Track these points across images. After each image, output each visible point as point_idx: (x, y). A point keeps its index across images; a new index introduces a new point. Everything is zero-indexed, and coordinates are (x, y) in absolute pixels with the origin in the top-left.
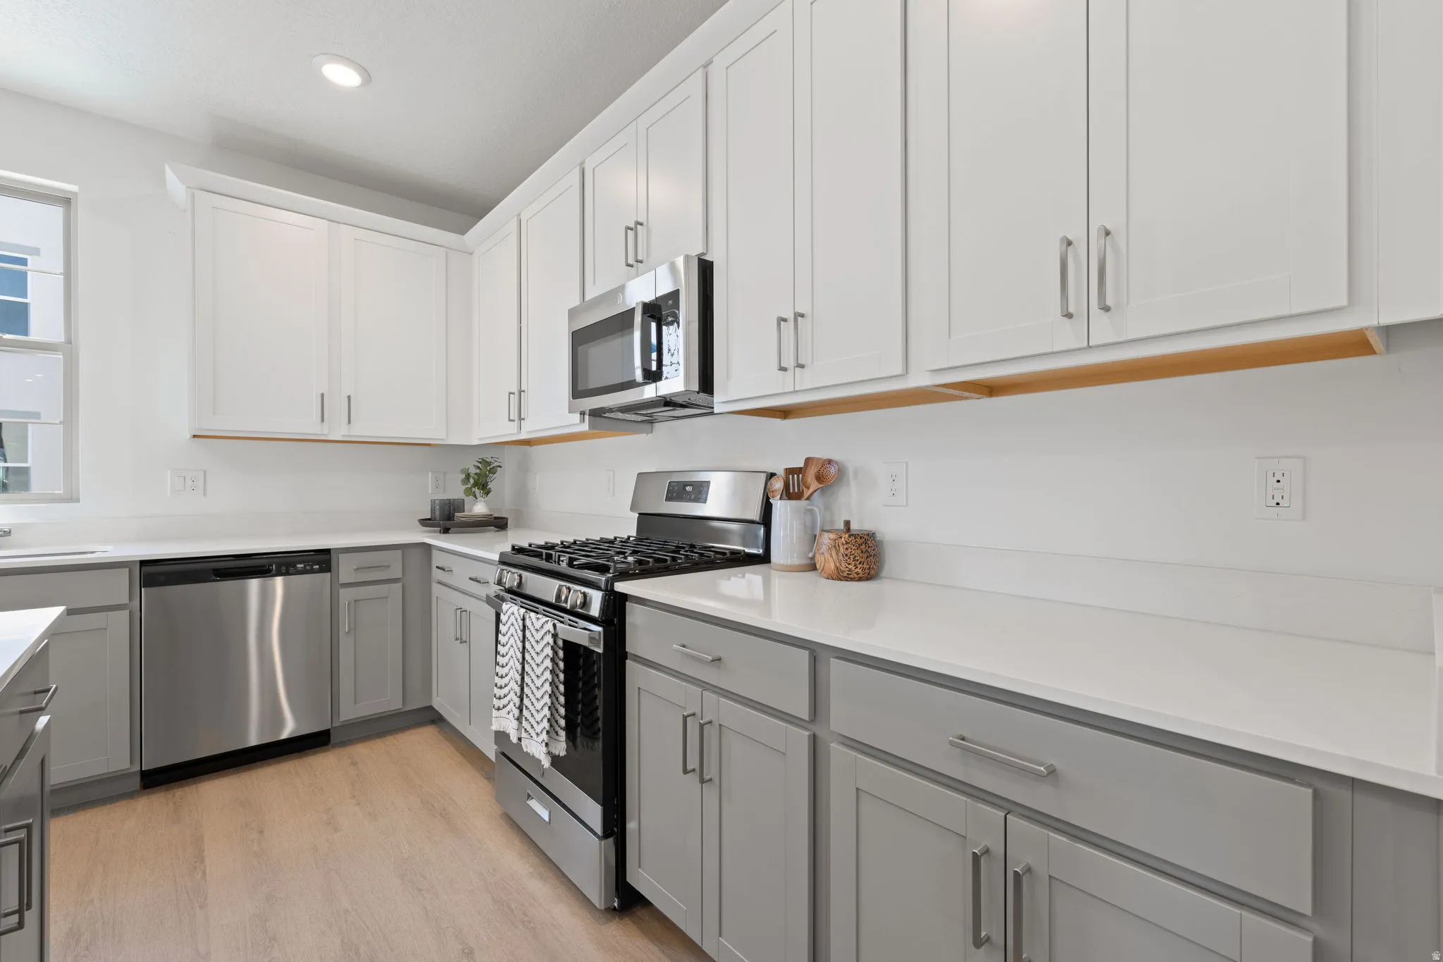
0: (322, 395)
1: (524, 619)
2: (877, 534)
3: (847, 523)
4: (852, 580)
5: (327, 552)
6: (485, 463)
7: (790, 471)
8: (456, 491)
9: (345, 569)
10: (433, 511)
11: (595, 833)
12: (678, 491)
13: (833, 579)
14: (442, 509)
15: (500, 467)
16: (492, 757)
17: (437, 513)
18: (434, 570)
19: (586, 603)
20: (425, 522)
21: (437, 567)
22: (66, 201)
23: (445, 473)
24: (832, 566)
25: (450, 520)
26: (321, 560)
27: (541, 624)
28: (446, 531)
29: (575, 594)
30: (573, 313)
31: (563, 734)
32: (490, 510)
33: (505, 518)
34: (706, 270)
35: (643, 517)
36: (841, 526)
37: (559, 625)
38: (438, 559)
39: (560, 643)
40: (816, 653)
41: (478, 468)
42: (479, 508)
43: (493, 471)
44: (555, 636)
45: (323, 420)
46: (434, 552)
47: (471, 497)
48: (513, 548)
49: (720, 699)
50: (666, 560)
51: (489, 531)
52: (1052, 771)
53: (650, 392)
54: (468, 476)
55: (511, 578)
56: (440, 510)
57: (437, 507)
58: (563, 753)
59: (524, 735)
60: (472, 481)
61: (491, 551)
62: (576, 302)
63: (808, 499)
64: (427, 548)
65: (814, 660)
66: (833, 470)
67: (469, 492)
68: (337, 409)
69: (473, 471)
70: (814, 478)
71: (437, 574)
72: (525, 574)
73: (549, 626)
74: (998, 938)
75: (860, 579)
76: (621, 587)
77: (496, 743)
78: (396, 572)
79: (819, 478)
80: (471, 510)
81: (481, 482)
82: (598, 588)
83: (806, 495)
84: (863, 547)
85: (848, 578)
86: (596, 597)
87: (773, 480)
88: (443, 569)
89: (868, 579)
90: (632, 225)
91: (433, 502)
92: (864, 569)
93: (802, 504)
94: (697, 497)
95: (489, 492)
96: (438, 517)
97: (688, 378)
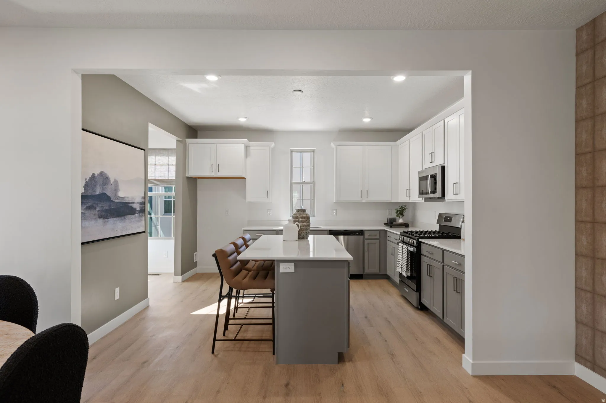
0: (361, 191)
1: (403, 247)
5: (362, 230)
6: (402, 207)
8: (394, 215)
9: (367, 235)
10: (388, 221)
11: (415, 291)
12: (447, 219)
14: (390, 220)
15: (407, 208)
16: (398, 282)
17: (389, 222)
18: (387, 237)
19: (413, 243)
20: (385, 224)
21: (388, 236)
22: (313, 151)
23: (391, 210)
25: (392, 224)
26: (361, 232)
27: (405, 247)
28: (391, 227)
29: (412, 241)
30: (419, 173)
31: (410, 271)
32: (404, 221)
33: (408, 224)
34: (443, 168)
35: (439, 226)
37: (409, 247)
38: (388, 234)
39: (409, 251)
40: (444, 251)
41: (400, 209)
42: (401, 221)
43: (405, 209)
44: (408, 250)
45: (361, 197)
46: (387, 232)
47: (398, 217)
48: (403, 231)
49: (431, 260)
51: (403, 227)
53: (432, 196)
54: (397, 211)
55: (402, 238)
56: (389, 221)
57: (389, 220)
58: (410, 275)
59: (402, 271)
60: (399, 213)
61: (398, 232)
62: (421, 170)
64: (386, 231)
67: (397, 216)
68: (364, 194)
69: (398, 209)
71: (388, 238)
72: (405, 238)
73: (407, 248)
76: (420, 240)
77: (399, 278)
78: (378, 237)
80: (398, 221)
81: (401, 213)
82: (415, 240)
86: (415, 241)
88: (389, 237)
90: (431, 153)
91: (388, 218)
94: (450, 221)
95: (404, 216)
96: (389, 223)
97: (439, 194)
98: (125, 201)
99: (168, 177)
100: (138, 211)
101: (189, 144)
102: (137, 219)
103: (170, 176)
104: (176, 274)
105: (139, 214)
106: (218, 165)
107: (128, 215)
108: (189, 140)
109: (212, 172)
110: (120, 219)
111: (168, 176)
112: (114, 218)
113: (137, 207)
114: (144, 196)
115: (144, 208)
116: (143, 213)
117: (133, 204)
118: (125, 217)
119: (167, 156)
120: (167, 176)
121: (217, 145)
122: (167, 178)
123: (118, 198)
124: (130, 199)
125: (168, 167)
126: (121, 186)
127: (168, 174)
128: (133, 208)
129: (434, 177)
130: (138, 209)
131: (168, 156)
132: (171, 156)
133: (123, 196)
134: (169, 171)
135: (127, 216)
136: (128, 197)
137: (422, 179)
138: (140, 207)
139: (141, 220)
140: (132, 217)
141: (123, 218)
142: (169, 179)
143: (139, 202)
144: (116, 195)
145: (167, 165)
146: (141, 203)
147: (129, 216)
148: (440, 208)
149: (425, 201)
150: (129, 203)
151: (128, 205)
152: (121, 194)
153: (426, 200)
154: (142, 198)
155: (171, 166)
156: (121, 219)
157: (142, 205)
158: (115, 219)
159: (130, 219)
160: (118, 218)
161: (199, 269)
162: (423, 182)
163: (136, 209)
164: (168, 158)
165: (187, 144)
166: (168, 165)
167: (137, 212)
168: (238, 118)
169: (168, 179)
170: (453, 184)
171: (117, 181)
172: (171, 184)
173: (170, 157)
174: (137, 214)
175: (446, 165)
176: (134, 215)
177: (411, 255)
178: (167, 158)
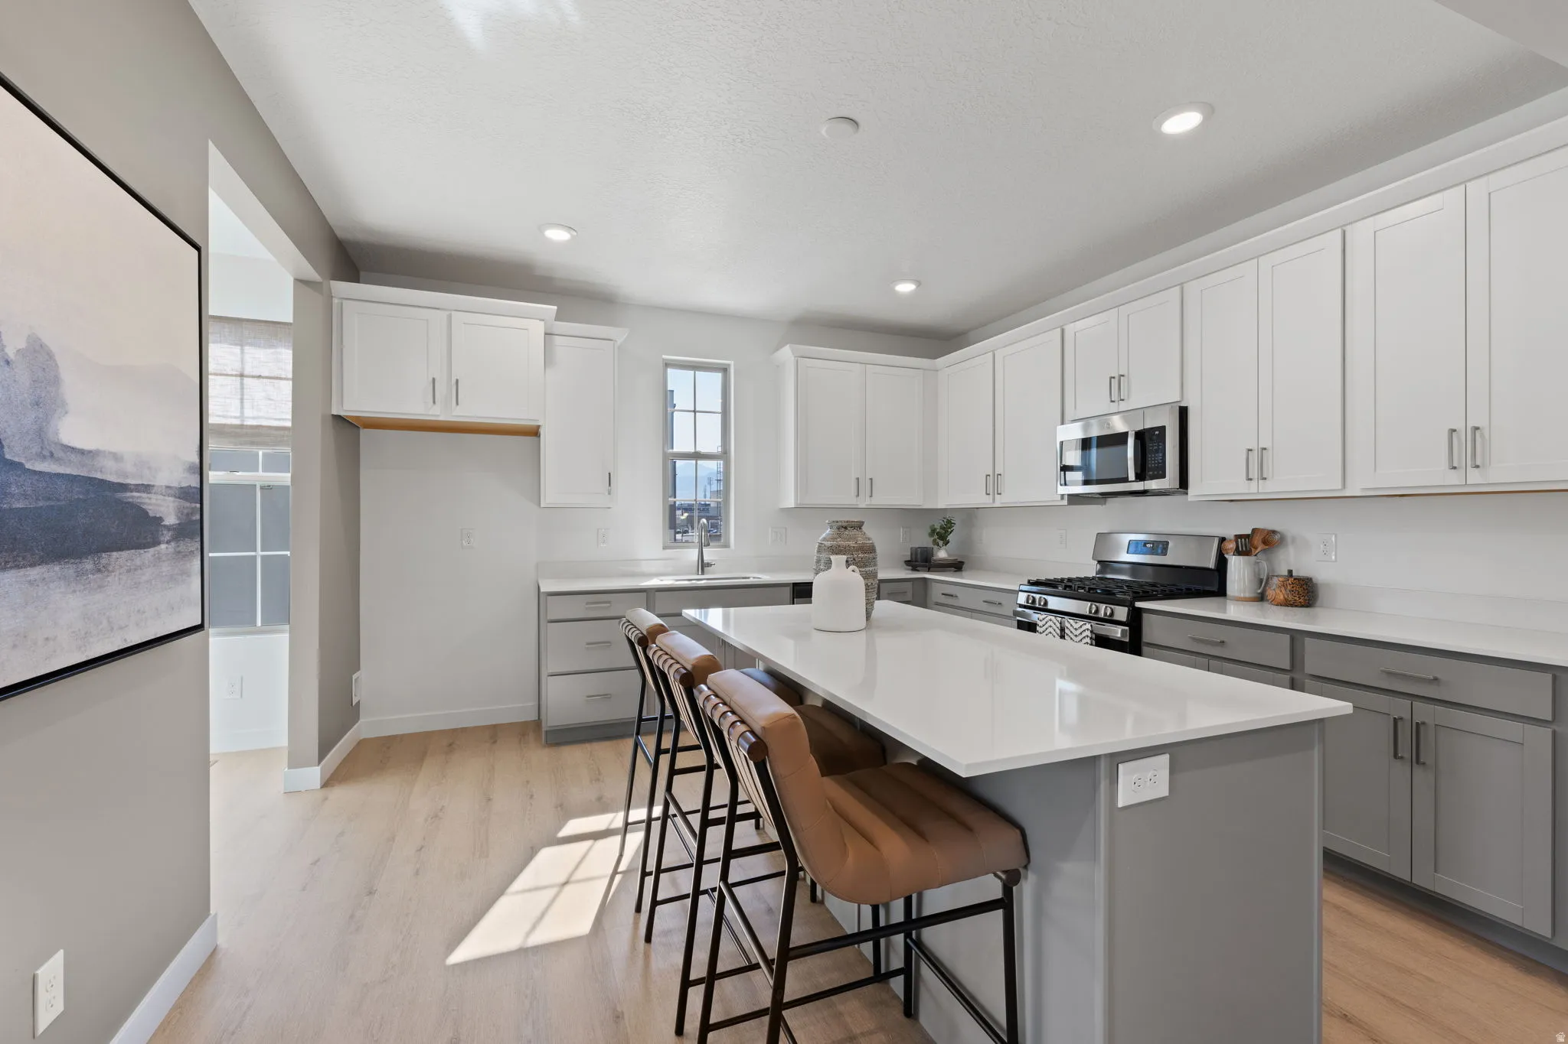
0: (858, 479)
1: (1061, 623)
2: (1313, 580)
3: (1290, 572)
4: (1296, 606)
6: (945, 522)
7: (1238, 537)
8: (925, 541)
13: (1281, 605)
14: (921, 553)
18: (935, 595)
19: (1113, 614)
20: (910, 564)
21: (943, 594)
22: (725, 370)
23: (911, 529)
24: (1282, 597)
25: (926, 561)
27: (1079, 626)
29: (1101, 609)
32: (949, 555)
34: (1183, 413)
36: (1286, 573)
38: (942, 589)
40: (1294, 636)
41: (941, 524)
42: (942, 554)
43: (952, 527)
44: (1092, 632)
45: (858, 495)
47: (937, 546)
49: (1224, 663)
50: (1139, 593)
51: (950, 571)
52: (1436, 679)
54: (934, 530)
56: (916, 555)
57: (912, 553)
60: (936, 534)
63: (1256, 555)
64: (925, 581)
65: (1292, 640)
66: (1277, 537)
67: (935, 543)
68: (865, 487)
69: (937, 526)
70: (1260, 542)
71: (937, 599)
73: (1088, 627)
74: (1407, 755)
75: (1302, 606)
76: (1140, 605)
78: (909, 597)
79: (1265, 542)
80: (937, 555)
81: (942, 535)
83: (1254, 553)
84: (1304, 586)
85: (1292, 606)
86: (1121, 613)
87: (1225, 543)
88: (949, 595)
89: (1307, 607)
90: (1116, 375)
91: (909, 549)
92: (1305, 600)
93: (1252, 559)
95: (948, 542)
96: (919, 560)
98: (99, 476)
99: (242, 416)
100: (168, 528)
101: (344, 302)
102: (166, 568)
103: (248, 412)
104: (295, 762)
105: (173, 544)
106: (454, 381)
107: (120, 549)
108: (342, 288)
109: (434, 402)
110: (70, 570)
111: (242, 412)
112: (33, 565)
113: (168, 511)
114: (197, 461)
115: (198, 517)
116: (192, 539)
117: (144, 495)
118: (103, 561)
119: (236, 345)
120: (238, 414)
121: (450, 317)
122: (237, 422)
123: (59, 454)
124: (129, 467)
125: (242, 384)
126: (72, 385)
127: (242, 407)
128: (145, 513)
129: (1150, 438)
130: (171, 520)
131: (242, 346)
132: (251, 345)
133: (87, 447)
134: (245, 397)
135: (115, 554)
136: (116, 457)
138: (180, 511)
139: (186, 573)
140: (138, 562)
141: (88, 564)
142: (245, 423)
143: (175, 484)
144: (40, 434)
145: (236, 376)
146: (184, 494)
147: (125, 554)
149: (1096, 502)
150: (124, 487)
151: (119, 495)
152: (72, 431)
154: (190, 469)
155: (255, 381)
156: (80, 574)
157: (188, 504)
158: (35, 573)
159: (129, 571)
160: (57, 568)
161: (365, 728)
163: (161, 519)
164: (242, 352)
165: (335, 301)
166: (242, 375)
167: (167, 535)
168: (541, 229)
169: (242, 425)
170: (1245, 452)
171: (50, 356)
172: (252, 443)
173: (247, 349)
174: (163, 546)
175: (1190, 405)
176: (152, 550)
178: (237, 350)
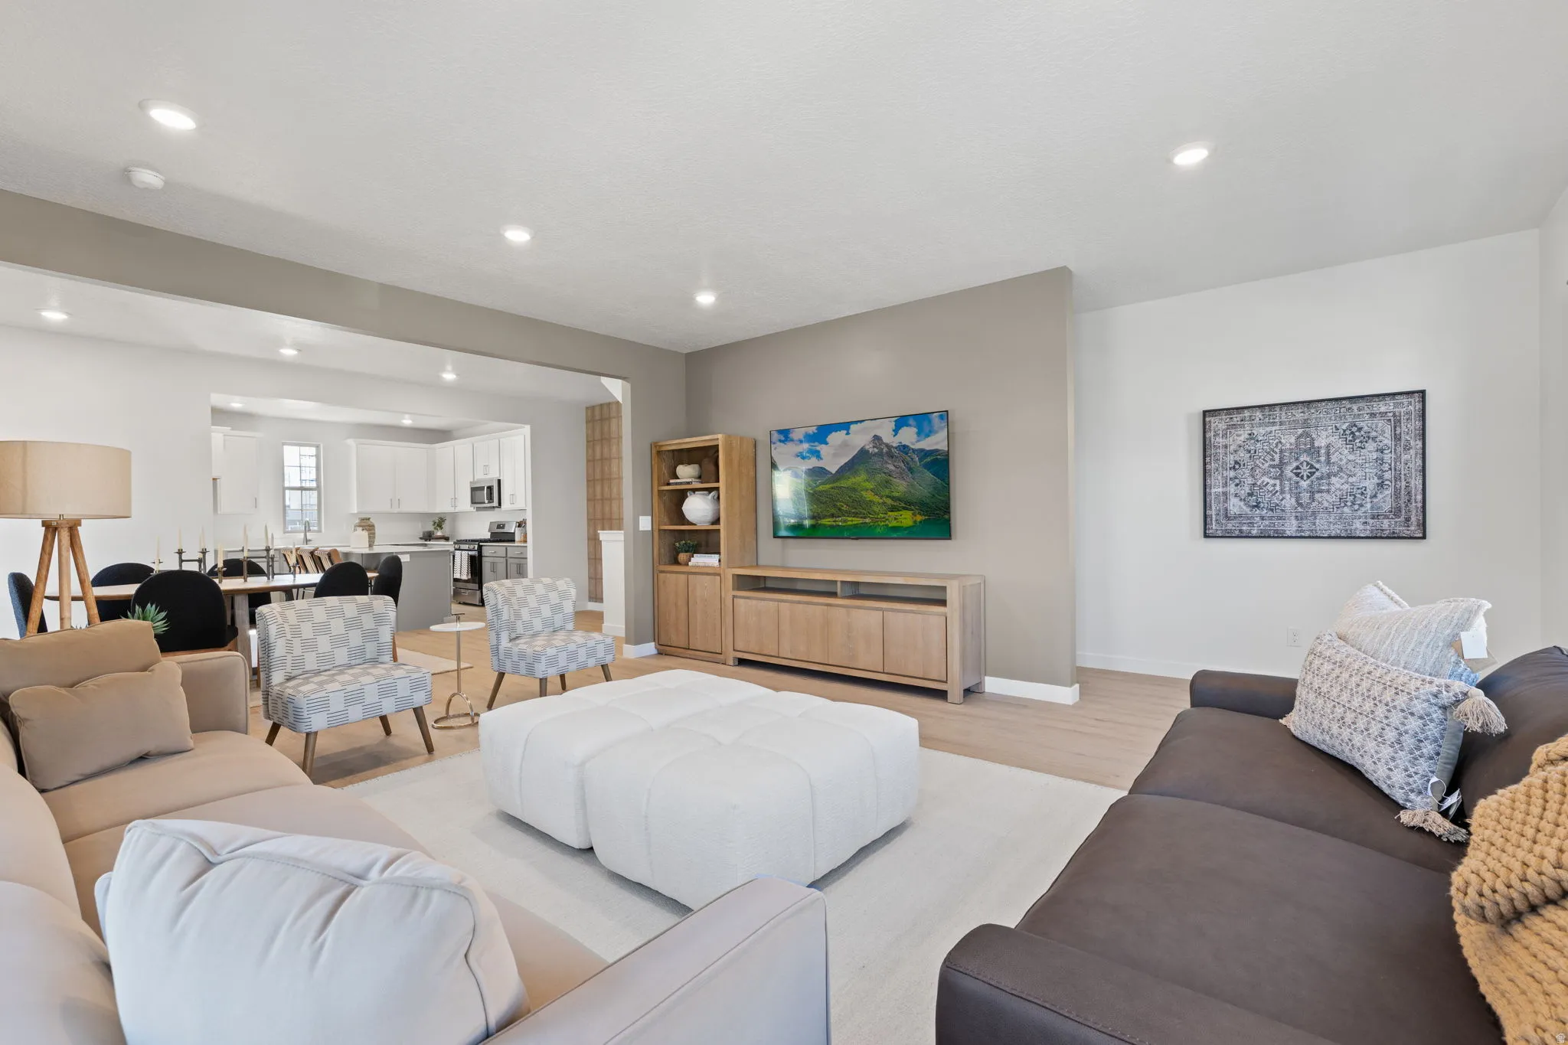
0: (391, 499)
1: (460, 553)
6: (441, 519)
8: (430, 528)
10: (425, 533)
11: (476, 590)
12: (499, 527)
15: (446, 520)
20: (421, 538)
22: (317, 447)
23: (426, 522)
25: (431, 537)
27: (465, 553)
28: (430, 540)
29: (471, 547)
30: (473, 483)
31: (470, 574)
32: (448, 532)
33: (449, 537)
34: (499, 481)
35: (492, 533)
40: (507, 547)
41: (439, 520)
42: (439, 533)
43: (444, 521)
44: (468, 554)
45: (391, 507)
47: (436, 530)
49: (494, 558)
53: (485, 505)
54: (435, 523)
55: (457, 546)
56: (427, 533)
58: (470, 578)
59: (461, 575)
62: (475, 480)
67: (435, 528)
68: (396, 503)
69: (437, 521)
72: (461, 545)
76: (482, 544)
80: (436, 534)
81: (439, 524)
82: (476, 545)
86: (476, 547)
91: (423, 531)
94: (503, 527)
95: (443, 528)
96: (425, 536)
97: (495, 503)
129: (490, 488)
137: (474, 490)
148: (495, 516)
149: (477, 511)
153: (478, 509)
162: (478, 493)
170: (510, 495)
175: (501, 478)
177: (472, 559)
